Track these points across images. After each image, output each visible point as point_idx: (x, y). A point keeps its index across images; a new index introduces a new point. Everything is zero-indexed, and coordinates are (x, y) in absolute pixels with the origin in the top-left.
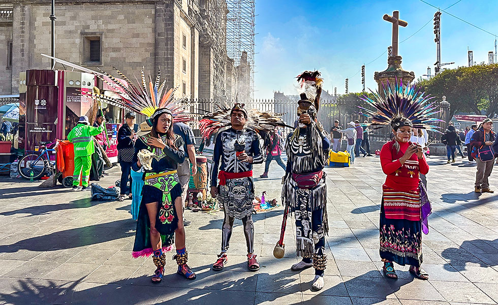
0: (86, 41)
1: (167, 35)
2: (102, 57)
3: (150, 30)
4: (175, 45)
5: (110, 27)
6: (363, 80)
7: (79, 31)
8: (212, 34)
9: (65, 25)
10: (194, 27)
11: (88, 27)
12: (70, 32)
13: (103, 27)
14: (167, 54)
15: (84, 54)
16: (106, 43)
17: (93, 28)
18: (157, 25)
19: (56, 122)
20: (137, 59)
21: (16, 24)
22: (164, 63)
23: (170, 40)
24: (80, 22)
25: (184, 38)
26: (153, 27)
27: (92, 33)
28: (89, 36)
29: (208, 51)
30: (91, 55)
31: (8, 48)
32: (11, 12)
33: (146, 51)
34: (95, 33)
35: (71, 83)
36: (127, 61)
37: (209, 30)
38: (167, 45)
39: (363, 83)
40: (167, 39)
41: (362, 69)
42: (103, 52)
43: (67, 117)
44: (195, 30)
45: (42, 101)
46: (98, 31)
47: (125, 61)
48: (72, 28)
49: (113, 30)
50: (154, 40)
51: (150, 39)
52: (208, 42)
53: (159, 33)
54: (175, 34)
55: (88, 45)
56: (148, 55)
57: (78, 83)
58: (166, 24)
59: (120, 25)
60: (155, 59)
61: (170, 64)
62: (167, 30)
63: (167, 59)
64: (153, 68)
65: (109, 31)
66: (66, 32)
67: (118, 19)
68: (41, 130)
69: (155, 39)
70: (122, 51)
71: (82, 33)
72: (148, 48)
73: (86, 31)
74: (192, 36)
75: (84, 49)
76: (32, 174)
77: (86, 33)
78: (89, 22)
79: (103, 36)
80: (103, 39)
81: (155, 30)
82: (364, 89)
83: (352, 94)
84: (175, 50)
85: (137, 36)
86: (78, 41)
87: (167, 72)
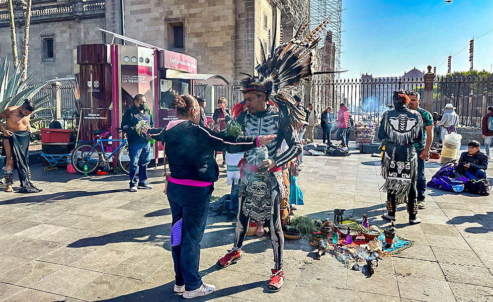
0: (170, 27)
1: (248, 16)
2: (186, 43)
3: (231, 11)
4: (255, 26)
5: (192, 11)
6: (471, 57)
7: (163, 18)
8: (295, 14)
9: (150, 12)
10: (276, 5)
11: (171, 13)
12: (156, 19)
13: (185, 12)
14: (248, 36)
15: (169, 41)
16: (189, 28)
17: (176, 14)
18: (237, 5)
19: (111, 107)
20: (219, 44)
21: (108, 15)
22: (245, 46)
23: (251, 21)
24: (164, 8)
25: (266, 18)
26: (234, 8)
27: (175, 19)
28: (173, 22)
29: (291, 31)
30: (176, 42)
31: (103, 38)
32: (104, 3)
33: (227, 34)
34: (178, 19)
35: (126, 60)
36: (209, 46)
37: (292, 9)
38: (247, 26)
39: (470, 60)
40: (247, 19)
41: (471, 44)
42: (186, 38)
43: (123, 101)
44: (277, 9)
45: (95, 82)
46: (180, 16)
47: (206, 46)
48: (157, 15)
49: (195, 14)
50: (234, 22)
51: (231, 22)
52: (290, 22)
53: (239, 14)
54: (256, 14)
55: (172, 31)
56: (229, 39)
57: (134, 60)
58: (246, 4)
59: (202, 9)
60: (236, 42)
61: (250, 47)
62: (247, 10)
63: (248, 41)
64: (233, 52)
65: (192, 16)
66: (151, 19)
67: (199, 2)
68: (95, 116)
69: (236, 22)
70: (204, 36)
71: (166, 20)
72: (229, 31)
73: (170, 17)
74: (273, 15)
75: (168, 37)
76: (86, 168)
77: (170, 20)
78: (172, 8)
79: (186, 21)
80: (186, 25)
81: (235, 12)
82: (472, 68)
83: (457, 74)
84: (255, 32)
85: (218, 19)
86: (163, 27)
87: (247, 56)
